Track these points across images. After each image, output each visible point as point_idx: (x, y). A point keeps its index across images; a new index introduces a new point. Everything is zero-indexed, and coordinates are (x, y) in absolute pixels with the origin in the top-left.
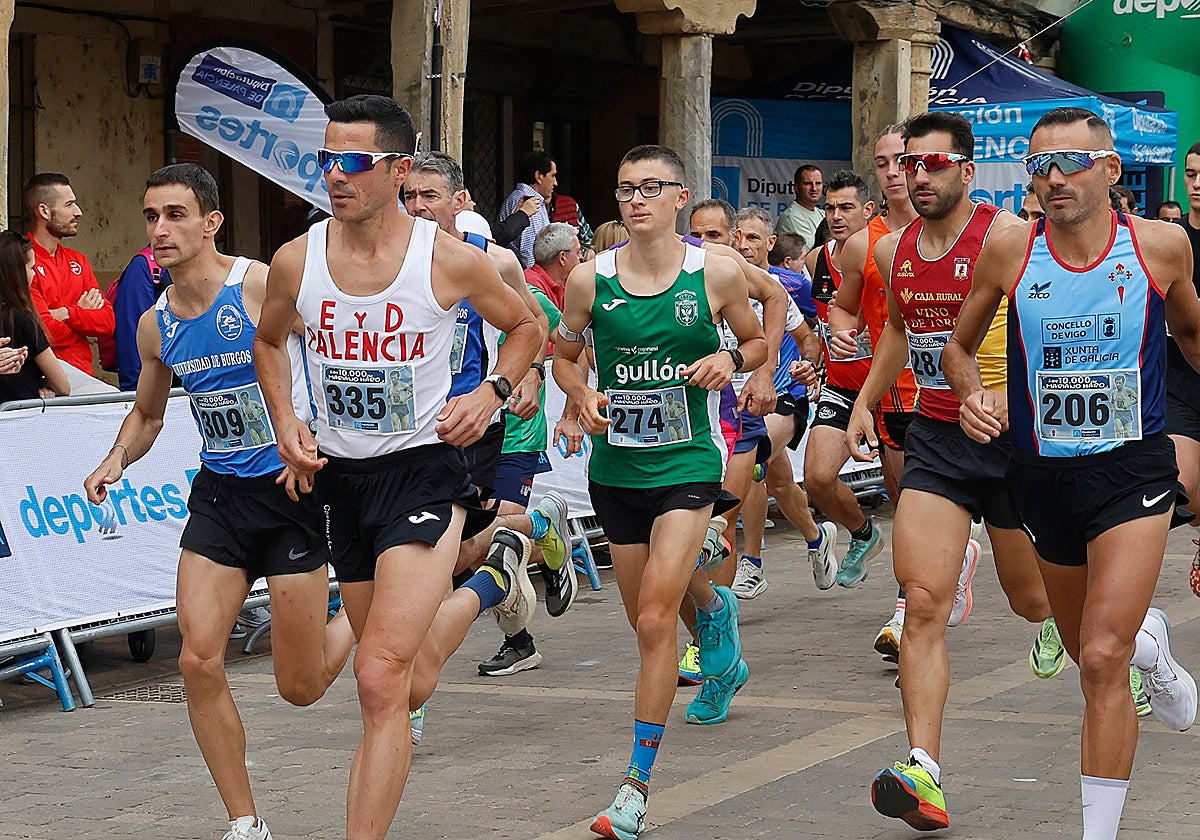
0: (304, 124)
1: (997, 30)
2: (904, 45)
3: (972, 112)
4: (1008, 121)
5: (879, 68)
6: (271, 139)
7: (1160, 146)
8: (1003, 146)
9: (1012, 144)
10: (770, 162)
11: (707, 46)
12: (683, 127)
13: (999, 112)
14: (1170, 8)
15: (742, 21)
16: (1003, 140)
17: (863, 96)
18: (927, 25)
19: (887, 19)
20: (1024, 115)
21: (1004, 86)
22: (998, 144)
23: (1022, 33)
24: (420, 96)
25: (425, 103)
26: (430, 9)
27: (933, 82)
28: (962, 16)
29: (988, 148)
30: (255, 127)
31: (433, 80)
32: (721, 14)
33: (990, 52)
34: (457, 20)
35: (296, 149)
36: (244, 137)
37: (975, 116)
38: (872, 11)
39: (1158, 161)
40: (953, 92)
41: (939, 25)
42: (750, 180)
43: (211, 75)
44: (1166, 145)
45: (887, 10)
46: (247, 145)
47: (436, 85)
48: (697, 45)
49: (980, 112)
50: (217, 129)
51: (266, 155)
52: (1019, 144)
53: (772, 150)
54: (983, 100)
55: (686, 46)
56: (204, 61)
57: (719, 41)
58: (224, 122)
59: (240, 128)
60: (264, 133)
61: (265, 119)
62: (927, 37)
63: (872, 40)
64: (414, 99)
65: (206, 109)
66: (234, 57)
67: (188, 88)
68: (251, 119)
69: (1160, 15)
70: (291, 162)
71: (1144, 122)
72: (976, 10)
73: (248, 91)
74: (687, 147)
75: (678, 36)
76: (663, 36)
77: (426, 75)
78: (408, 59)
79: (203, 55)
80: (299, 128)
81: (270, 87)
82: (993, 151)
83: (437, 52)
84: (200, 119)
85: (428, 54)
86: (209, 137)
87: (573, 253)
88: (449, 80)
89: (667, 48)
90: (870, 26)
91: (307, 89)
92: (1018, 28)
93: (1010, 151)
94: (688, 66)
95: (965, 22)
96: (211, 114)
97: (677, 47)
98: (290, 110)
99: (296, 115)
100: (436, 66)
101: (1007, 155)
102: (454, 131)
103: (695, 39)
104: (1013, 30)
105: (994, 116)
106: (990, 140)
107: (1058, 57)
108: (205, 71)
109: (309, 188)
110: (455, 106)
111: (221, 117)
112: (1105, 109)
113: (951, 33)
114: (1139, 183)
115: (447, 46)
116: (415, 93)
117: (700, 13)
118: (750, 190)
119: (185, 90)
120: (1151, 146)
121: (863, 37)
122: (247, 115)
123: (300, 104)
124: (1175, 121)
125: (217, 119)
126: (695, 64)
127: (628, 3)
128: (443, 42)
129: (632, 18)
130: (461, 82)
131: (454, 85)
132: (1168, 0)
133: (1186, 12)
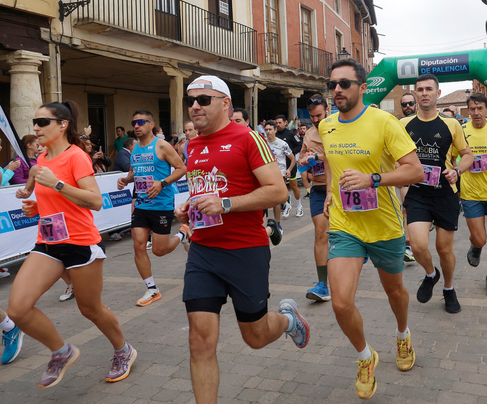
2: (327, 99)
10: (305, 119)
11: (296, 99)
12: (293, 113)
14: (368, 92)
15: (301, 95)
25: (251, 110)
26: (251, 94)
27: (332, 105)
32: (298, 94)
34: (256, 96)
38: (322, 93)
47: (253, 107)
48: (294, 100)
53: (305, 117)
55: (293, 100)
57: (298, 99)
69: (367, 93)
75: (291, 98)
76: (288, 98)
77: (251, 105)
78: (248, 103)
83: (253, 102)
85: (251, 102)
89: (289, 100)
94: (293, 103)
97: (291, 100)
100: (253, 104)
102: (256, 116)
103: (294, 98)
110: (256, 111)
116: (249, 108)
117: (295, 94)
126: (294, 103)
127: (282, 92)
128: (254, 100)
129: (283, 95)
130: (257, 107)
131: (256, 107)
132: (368, 91)
133: (371, 93)
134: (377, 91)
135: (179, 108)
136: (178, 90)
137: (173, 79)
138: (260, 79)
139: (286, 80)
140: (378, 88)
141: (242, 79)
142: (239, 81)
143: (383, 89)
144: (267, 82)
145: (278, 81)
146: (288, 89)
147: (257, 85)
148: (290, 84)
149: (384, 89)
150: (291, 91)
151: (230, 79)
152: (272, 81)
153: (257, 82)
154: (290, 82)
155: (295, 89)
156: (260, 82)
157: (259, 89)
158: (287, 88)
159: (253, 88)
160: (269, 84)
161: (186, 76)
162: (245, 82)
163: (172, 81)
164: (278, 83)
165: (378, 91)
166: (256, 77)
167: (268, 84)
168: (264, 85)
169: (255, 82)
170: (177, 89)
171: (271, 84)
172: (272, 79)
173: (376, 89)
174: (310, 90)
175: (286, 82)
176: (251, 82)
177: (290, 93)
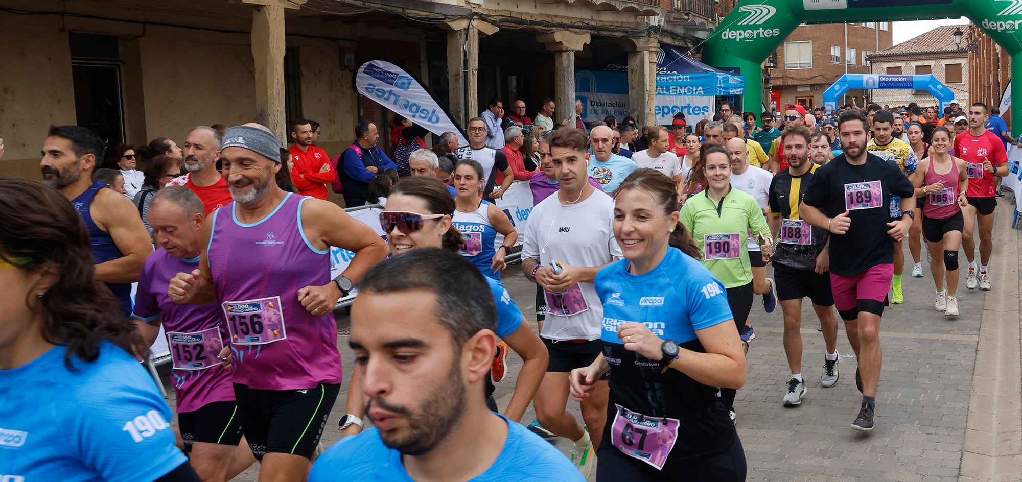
0: (409, 91)
1: (680, 45)
2: (646, 52)
3: (672, 77)
4: (685, 80)
5: (637, 61)
6: (397, 97)
7: (738, 88)
8: (683, 90)
9: (686, 89)
10: (599, 94)
11: (572, 55)
12: (564, 86)
13: (682, 77)
14: (741, 37)
15: (585, 44)
16: (683, 87)
17: (632, 71)
18: (654, 44)
19: (640, 43)
20: (690, 78)
21: (683, 67)
22: (682, 89)
23: (690, 45)
24: (459, 78)
25: (462, 81)
26: (462, 45)
27: (658, 65)
28: (667, 40)
29: (678, 90)
30: (391, 92)
31: (464, 72)
32: (577, 43)
33: (678, 53)
34: (473, 48)
35: (408, 102)
36: (386, 96)
37: (673, 78)
38: (634, 41)
39: (738, 94)
40: (665, 69)
41: (659, 44)
42: (591, 101)
43: (371, 71)
44: (741, 88)
45: (639, 40)
46: (387, 99)
47: (466, 74)
48: (569, 55)
49: (675, 77)
50: (374, 93)
51: (395, 103)
52: (689, 89)
53: (599, 90)
54: (676, 72)
55: (564, 55)
56: (368, 66)
57: (577, 53)
58: (378, 90)
59: (384, 92)
60: (395, 95)
61: (395, 89)
62: (655, 49)
63: (635, 51)
64: (457, 80)
65: (369, 85)
66: (380, 64)
67: (362, 76)
68: (389, 89)
69: (738, 40)
70: (406, 106)
71: (733, 80)
72: (673, 38)
73: (388, 78)
74: (566, 94)
75: (561, 52)
76: (555, 51)
77: (462, 70)
78: (454, 64)
79: (368, 63)
80: (409, 93)
81: (396, 77)
82: (680, 91)
83: (466, 62)
84: (367, 89)
85: (462, 62)
86: (372, 96)
87: (520, 137)
88: (471, 72)
89: (557, 56)
90: (634, 46)
91: (412, 78)
92: (688, 44)
93: (686, 91)
94: (565, 63)
95: (669, 42)
96: (372, 87)
97: (561, 56)
98: (406, 86)
99: (408, 88)
100: (466, 67)
101: (685, 93)
103: (567, 52)
104: (686, 44)
105: (680, 79)
106: (678, 87)
107: (702, 53)
108: (369, 69)
109: (414, 117)
110: (474, 82)
111: (376, 88)
112: (719, 76)
113: (663, 46)
114: (732, 100)
115: (470, 58)
117: (569, 43)
118: (591, 105)
119: (361, 77)
120: (735, 88)
121: (631, 50)
122: (387, 88)
123: (409, 83)
124: (744, 79)
125: (374, 89)
126: (568, 62)
127: (541, 39)
128: (468, 57)
129: (543, 44)
130: (476, 73)
131: (473, 74)
132: (740, 34)
133: (747, 39)
134: (758, 34)
135: (276, 81)
136: (270, 38)
137: (259, 11)
138: (484, 10)
139: (548, 12)
140: (761, 29)
141: (438, 10)
142: (431, 15)
143: (771, 32)
144: (502, 16)
145: (528, 14)
146: (553, 33)
147: (475, 23)
148: (558, 20)
149: (774, 31)
150: (559, 36)
151: (408, 11)
152: (513, 15)
153: (475, 17)
154: (556, 16)
155: (571, 32)
156: (482, 18)
157: (480, 33)
158: (551, 30)
159: (467, 30)
160: (507, 21)
161: (292, 6)
162: (446, 17)
163: (257, 16)
164: (529, 18)
165: (762, 36)
166: (472, 5)
167: (501, 21)
168: (494, 23)
169: (470, 16)
170: (268, 36)
171: (510, 22)
172: (514, 9)
173: (758, 31)
174: (605, 33)
175: (548, 16)
176: (462, 17)
177: (558, 41)
